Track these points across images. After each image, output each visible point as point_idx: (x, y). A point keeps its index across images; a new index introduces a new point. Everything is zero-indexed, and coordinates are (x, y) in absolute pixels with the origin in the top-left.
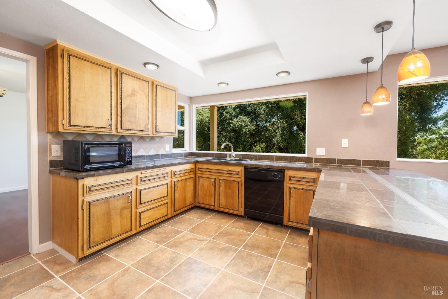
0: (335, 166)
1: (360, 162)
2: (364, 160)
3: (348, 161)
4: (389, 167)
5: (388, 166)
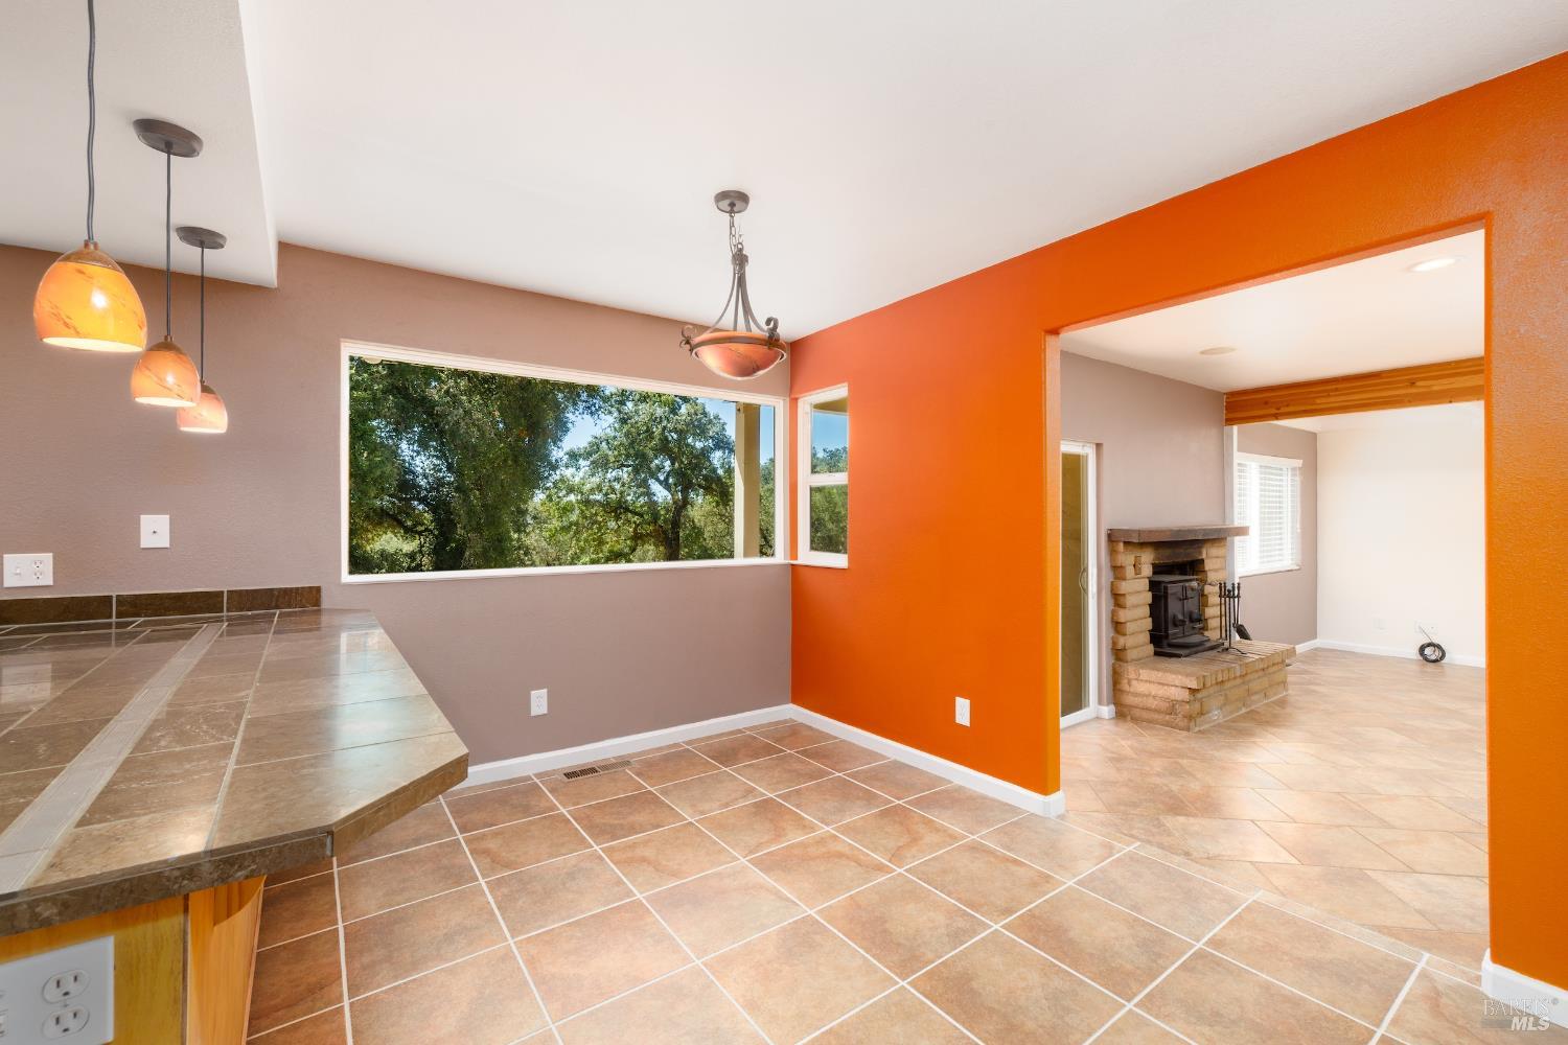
0: (109, 626)
1: (220, 599)
2: (236, 591)
3: (170, 599)
4: (319, 606)
5: (317, 603)
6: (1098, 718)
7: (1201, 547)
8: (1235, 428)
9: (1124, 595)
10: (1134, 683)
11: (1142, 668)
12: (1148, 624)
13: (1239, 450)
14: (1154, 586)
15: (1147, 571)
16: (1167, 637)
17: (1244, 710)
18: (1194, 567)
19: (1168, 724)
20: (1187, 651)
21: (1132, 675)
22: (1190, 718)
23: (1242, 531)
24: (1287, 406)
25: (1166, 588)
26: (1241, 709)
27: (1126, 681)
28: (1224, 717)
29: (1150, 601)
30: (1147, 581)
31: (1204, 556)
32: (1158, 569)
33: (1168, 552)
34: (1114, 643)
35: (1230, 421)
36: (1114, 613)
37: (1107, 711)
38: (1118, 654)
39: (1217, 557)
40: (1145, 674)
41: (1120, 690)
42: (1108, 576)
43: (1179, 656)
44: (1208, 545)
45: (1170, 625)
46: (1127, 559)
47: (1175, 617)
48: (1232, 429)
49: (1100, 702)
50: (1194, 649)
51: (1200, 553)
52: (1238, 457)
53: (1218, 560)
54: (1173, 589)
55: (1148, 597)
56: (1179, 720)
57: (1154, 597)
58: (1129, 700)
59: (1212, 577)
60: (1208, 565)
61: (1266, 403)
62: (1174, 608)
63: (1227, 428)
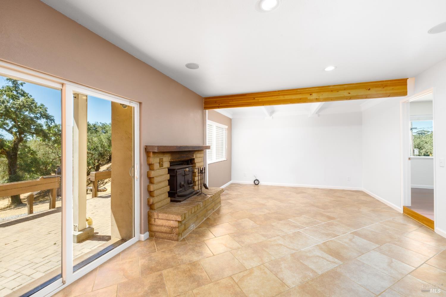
6: (139, 241)
7: (193, 154)
8: (207, 111)
9: (153, 177)
10: (157, 220)
11: (160, 213)
12: (168, 189)
13: (208, 119)
14: (170, 171)
15: (167, 165)
16: (176, 193)
17: (205, 219)
18: (191, 162)
19: (170, 239)
20: (184, 198)
21: (156, 217)
22: (179, 234)
23: (208, 148)
24: (222, 104)
25: (176, 172)
26: (204, 219)
27: (153, 219)
28: (196, 226)
29: (169, 178)
30: (167, 169)
31: (195, 157)
32: (172, 163)
33: (178, 156)
34: (148, 202)
35: (206, 108)
36: (148, 186)
37: (144, 237)
38: (151, 206)
39: (200, 157)
40: (161, 215)
41: (151, 224)
42: (146, 168)
43: (180, 201)
44: (196, 153)
45: (178, 187)
46: (155, 160)
47: (180, 183)
48: (206, 111)
49: (141, 233)
50: (188, 196)
51: (193, 156)
52: (208, 122)
53: (200, 158)
54: (179, 172)
55: (168, 177)
56: (174, 236)
57: (170, 176)
58: (155, 228)
59: (198, 165)
60: (196, 161)
61: (216, 102)
62: (180, 180)
63: (204, 110)
